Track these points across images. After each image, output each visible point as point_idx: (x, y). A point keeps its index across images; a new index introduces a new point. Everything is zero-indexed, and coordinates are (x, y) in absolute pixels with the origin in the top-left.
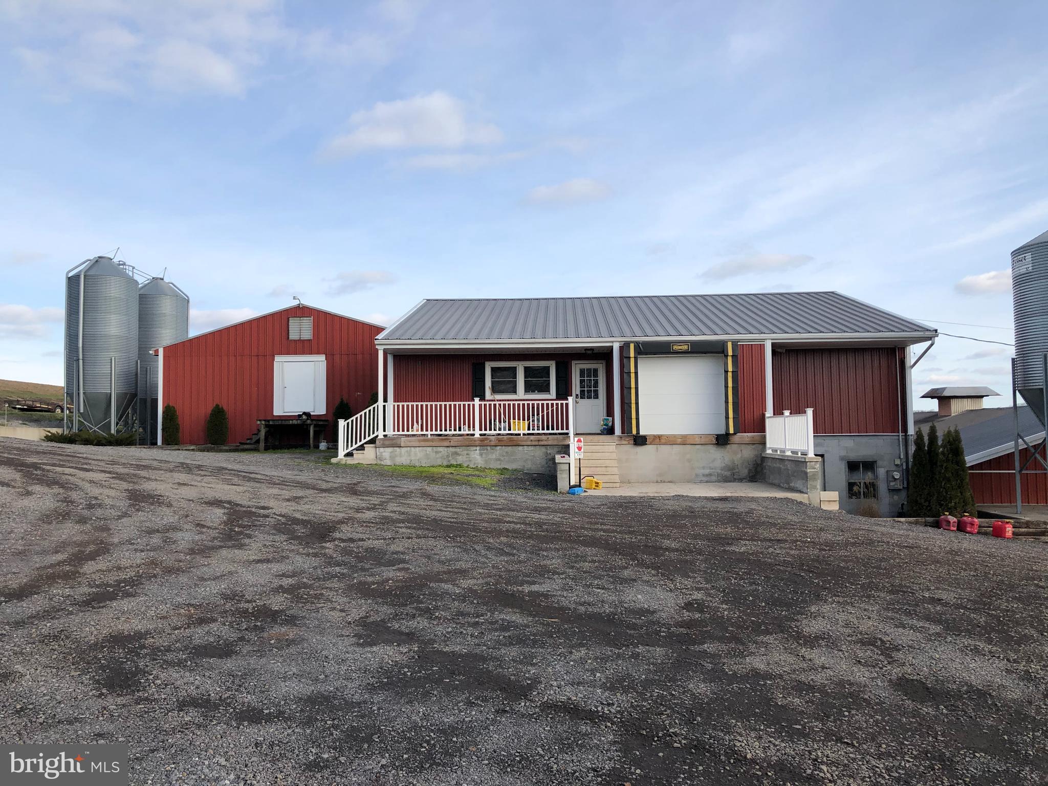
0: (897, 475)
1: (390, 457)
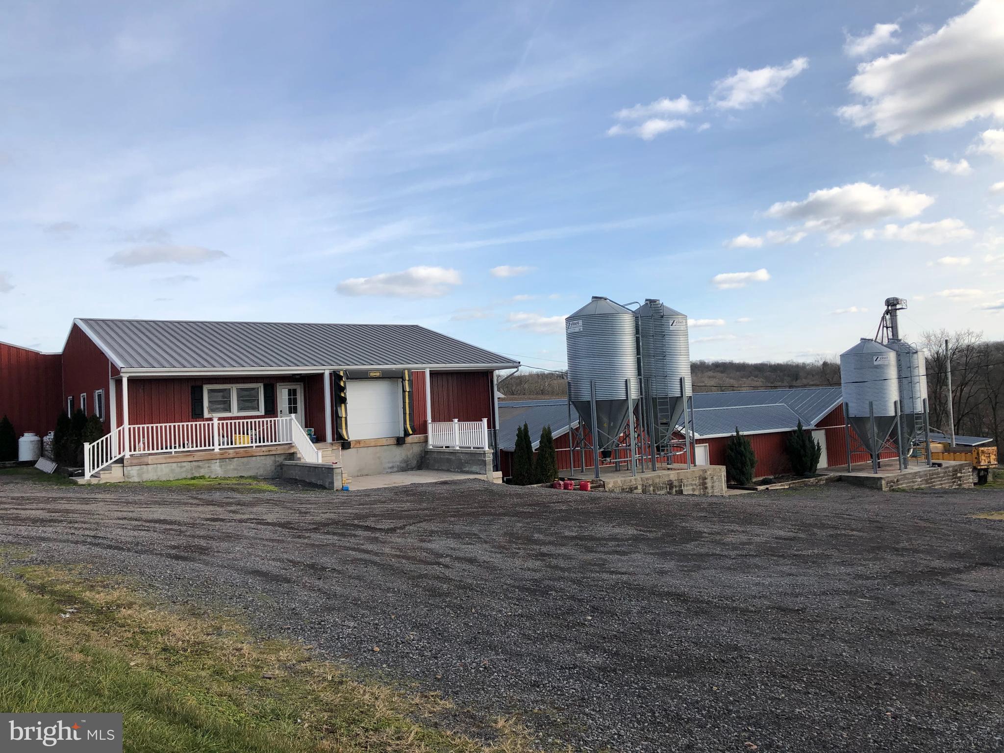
1: (138, 474)
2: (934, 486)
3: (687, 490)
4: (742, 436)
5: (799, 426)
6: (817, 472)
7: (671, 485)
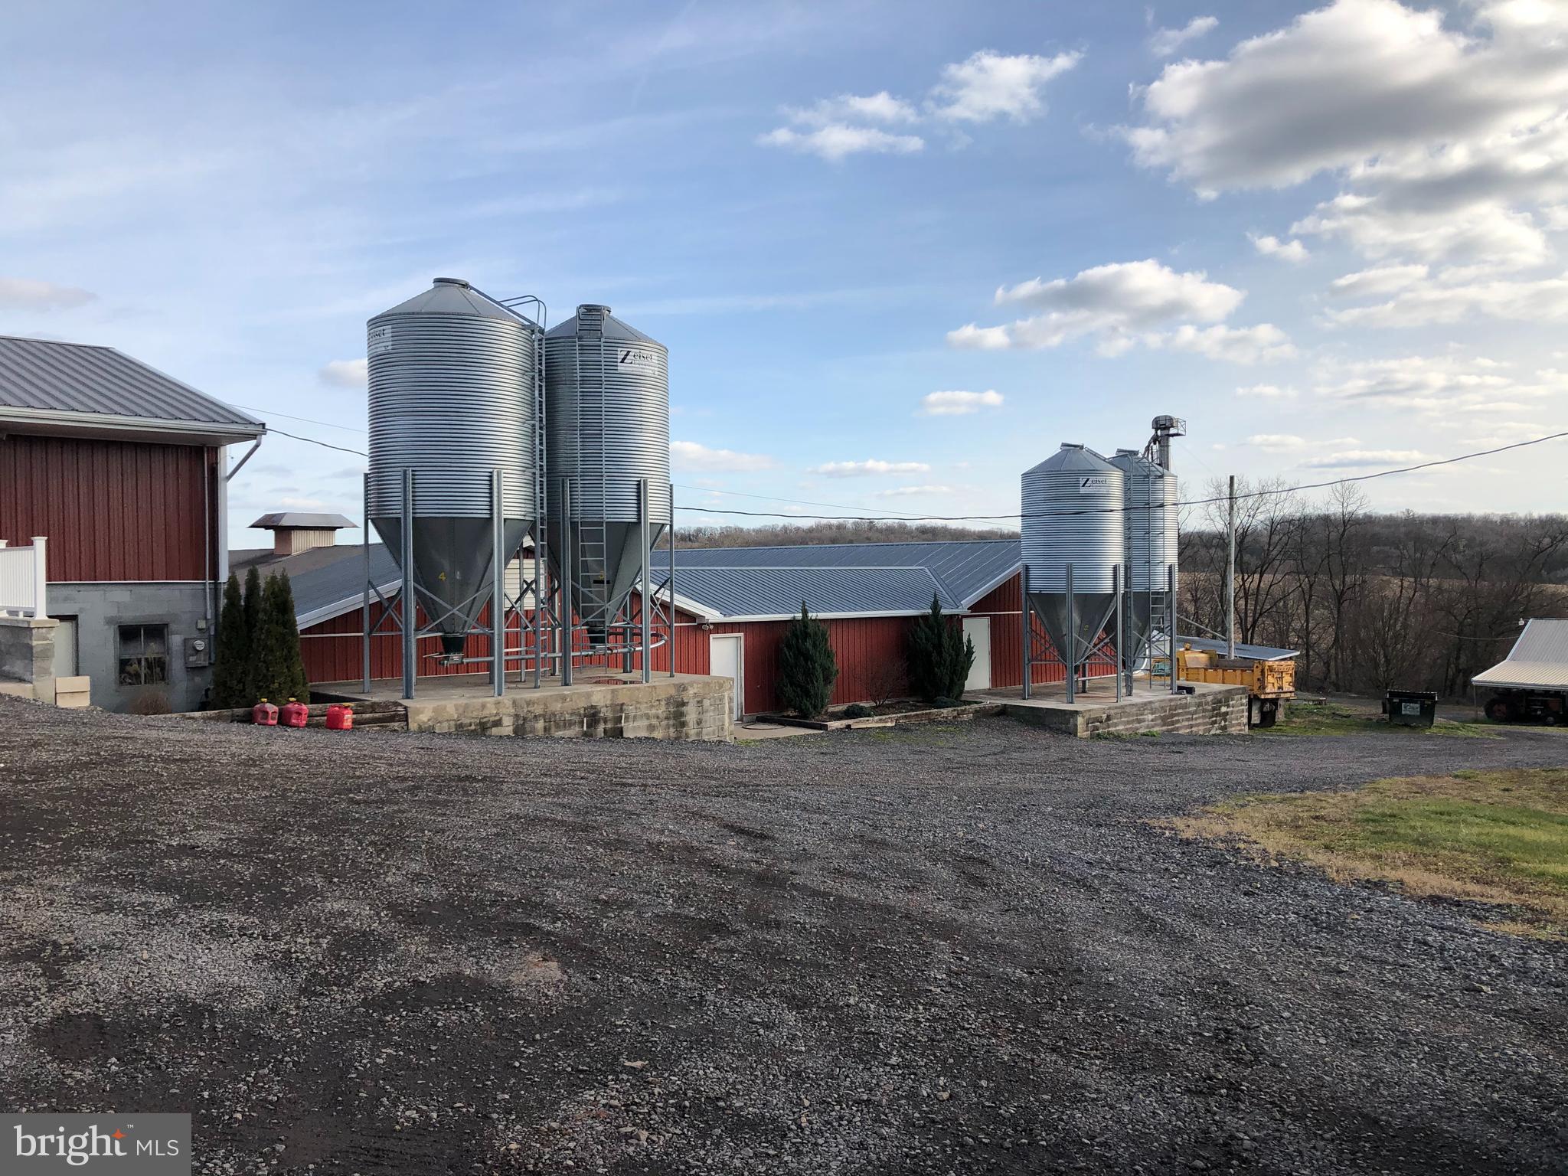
0: (200, 645)
2: (1177, 729)
3: (633, 729)
4: (815, 620)
5: (936, 606)
6: (964, 697)
7: (593, 717)
